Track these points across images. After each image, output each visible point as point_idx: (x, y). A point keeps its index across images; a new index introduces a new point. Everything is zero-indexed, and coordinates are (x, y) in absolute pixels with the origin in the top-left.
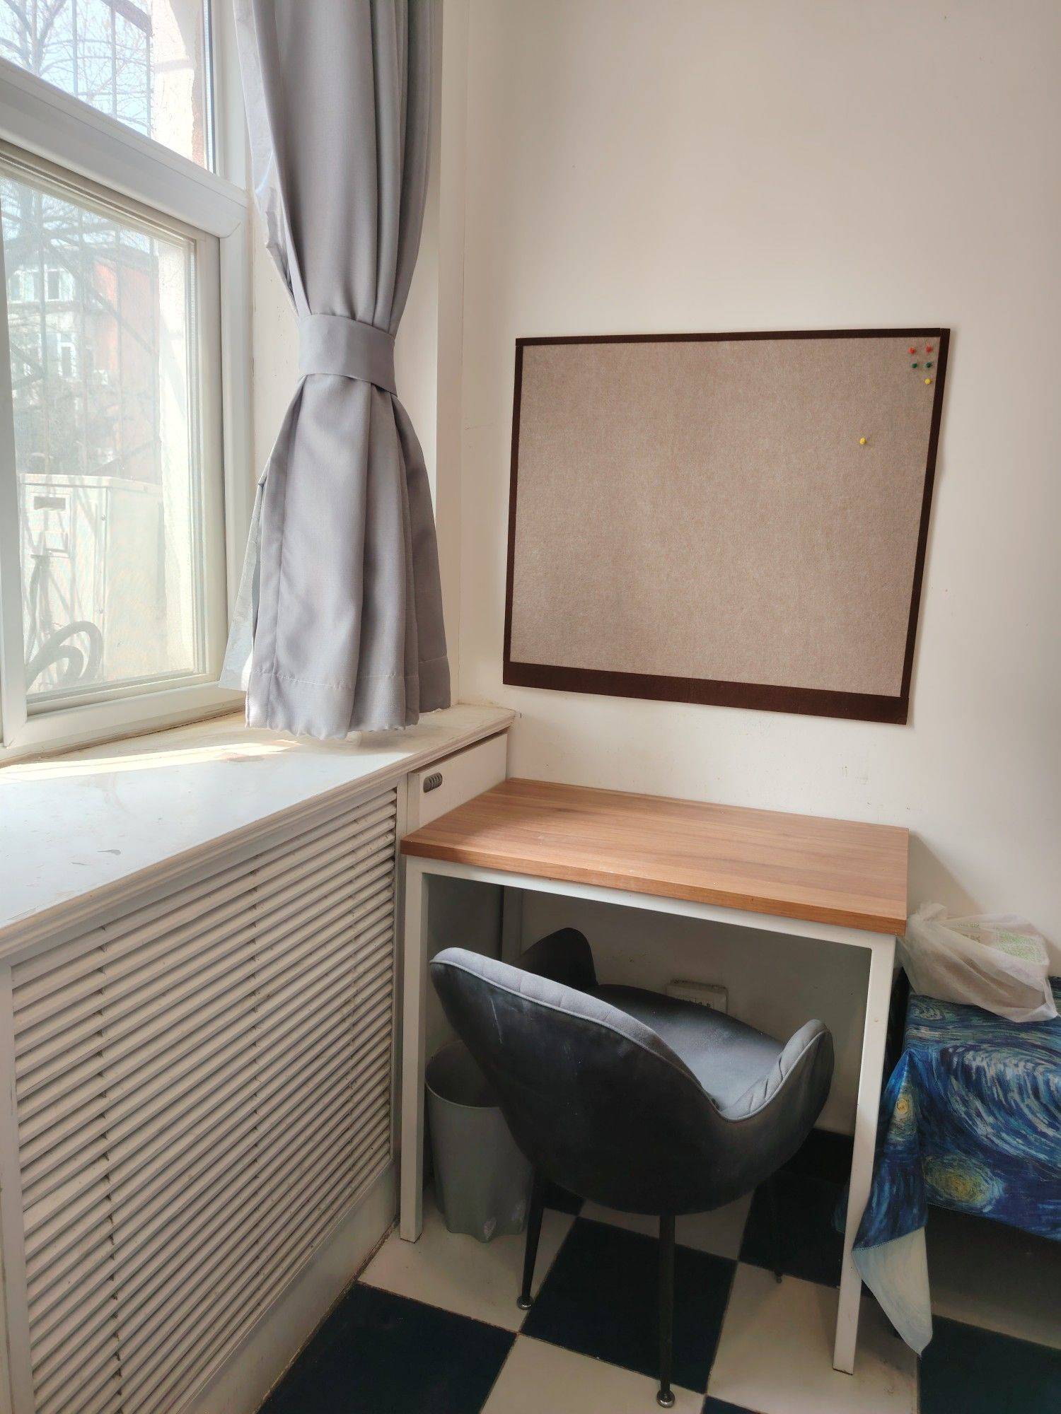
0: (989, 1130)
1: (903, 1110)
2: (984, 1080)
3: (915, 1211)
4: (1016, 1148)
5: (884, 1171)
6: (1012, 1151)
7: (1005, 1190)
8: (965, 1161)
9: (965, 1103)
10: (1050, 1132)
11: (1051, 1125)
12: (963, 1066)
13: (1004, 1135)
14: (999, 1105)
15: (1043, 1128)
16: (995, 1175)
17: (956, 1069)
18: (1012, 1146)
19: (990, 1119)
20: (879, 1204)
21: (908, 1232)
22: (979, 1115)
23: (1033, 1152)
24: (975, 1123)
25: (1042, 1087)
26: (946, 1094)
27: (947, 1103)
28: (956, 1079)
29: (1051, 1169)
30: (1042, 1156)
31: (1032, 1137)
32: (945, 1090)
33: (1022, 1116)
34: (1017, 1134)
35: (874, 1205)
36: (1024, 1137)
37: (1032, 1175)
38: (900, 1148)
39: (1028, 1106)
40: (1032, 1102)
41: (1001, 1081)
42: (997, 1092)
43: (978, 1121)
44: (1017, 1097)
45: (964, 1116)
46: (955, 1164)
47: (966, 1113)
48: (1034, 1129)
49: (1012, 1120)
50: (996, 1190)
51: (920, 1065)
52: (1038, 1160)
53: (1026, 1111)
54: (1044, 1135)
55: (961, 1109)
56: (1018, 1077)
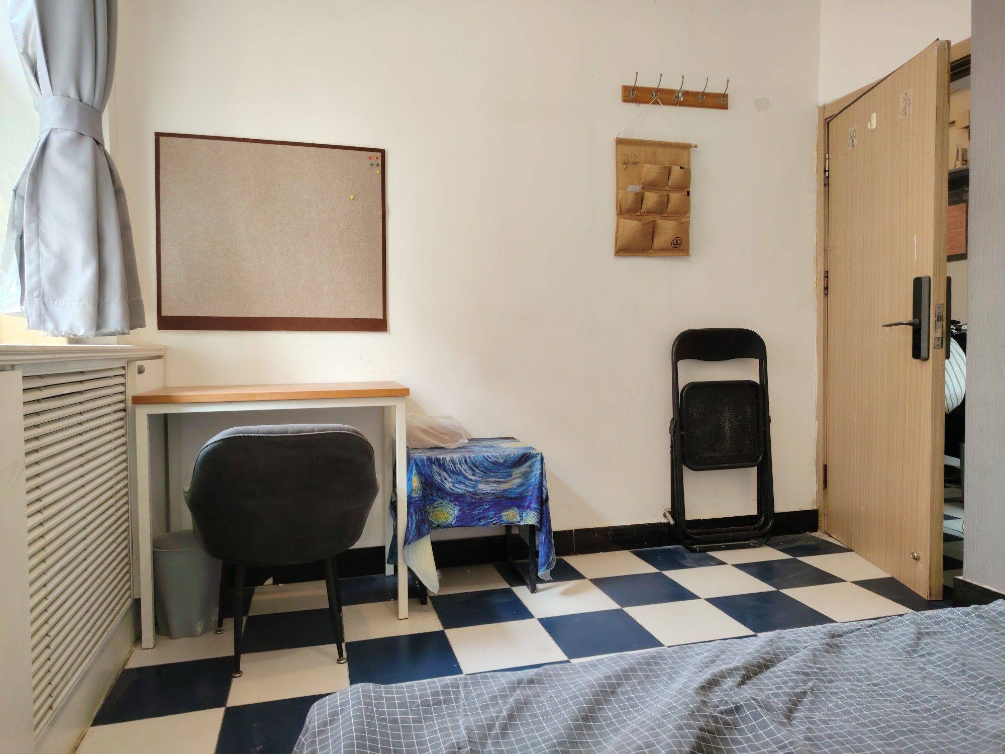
0: (451, 484)
1: (416, 482)
2: (446, 462)
3: (426, 526)
4: (461, 489)
5: (412, 510)
6: (460, 491)
7: (460, 511)
8: (442, 503)
9: (440, 475)
10: (473, 478)
11: (473, 475)
12: (437, 459)
13: (456, 485)
14: (453, 472)
15: (470, 477)
16: (455, 505)
17: (434, 462)
18: (460, 489)
19: (450, 480)
20: (412, 525)
21: (425, 535)
22: (446, 479)
23: (468, 489)
24: (444, 483)
25: (468, 459)
26: (431, 474)
27: (432, 478)
28: (435, 465)
29: (475, 494)
30: (471, 490)
31: (467, 482)
32: (431, 472)
33: (462, 474)
34: (461, 482)
35: (410, 525)
36: (464, 483)
37: (469, 500)
38: (417, 499)
39: (464, 469)
40: (465, 466)
41: (453, 461)
42: (452, 466)
43: (446, 482)
44: (459, 466)
45: (440, 481)
46: (439, 506)
47: (441, 480)
48: (467, 478)
49: (458, 477)
50: (456, 511)
51: (419, 463)
52: (470, 492)
53: (463, 471)
54: (471, 480)
55: (438, 478)
56: (458, 457)
